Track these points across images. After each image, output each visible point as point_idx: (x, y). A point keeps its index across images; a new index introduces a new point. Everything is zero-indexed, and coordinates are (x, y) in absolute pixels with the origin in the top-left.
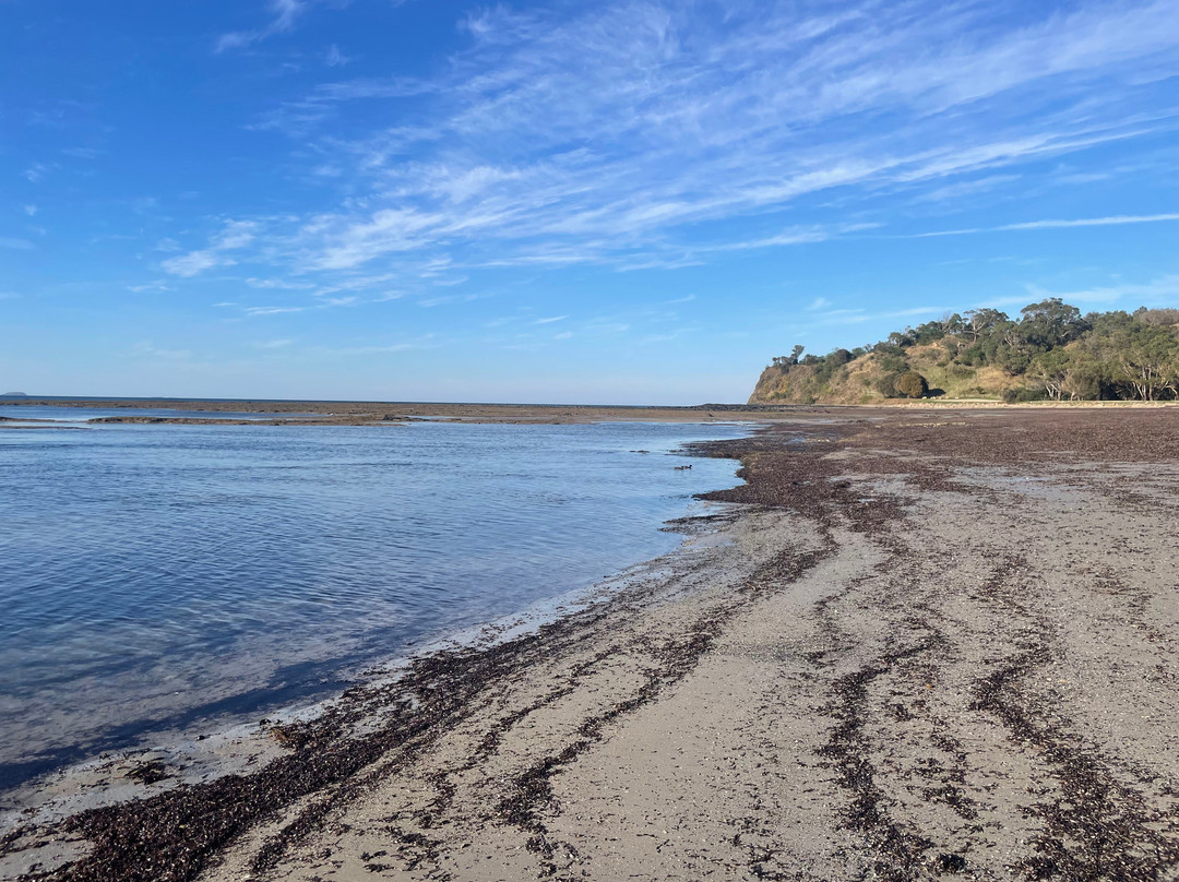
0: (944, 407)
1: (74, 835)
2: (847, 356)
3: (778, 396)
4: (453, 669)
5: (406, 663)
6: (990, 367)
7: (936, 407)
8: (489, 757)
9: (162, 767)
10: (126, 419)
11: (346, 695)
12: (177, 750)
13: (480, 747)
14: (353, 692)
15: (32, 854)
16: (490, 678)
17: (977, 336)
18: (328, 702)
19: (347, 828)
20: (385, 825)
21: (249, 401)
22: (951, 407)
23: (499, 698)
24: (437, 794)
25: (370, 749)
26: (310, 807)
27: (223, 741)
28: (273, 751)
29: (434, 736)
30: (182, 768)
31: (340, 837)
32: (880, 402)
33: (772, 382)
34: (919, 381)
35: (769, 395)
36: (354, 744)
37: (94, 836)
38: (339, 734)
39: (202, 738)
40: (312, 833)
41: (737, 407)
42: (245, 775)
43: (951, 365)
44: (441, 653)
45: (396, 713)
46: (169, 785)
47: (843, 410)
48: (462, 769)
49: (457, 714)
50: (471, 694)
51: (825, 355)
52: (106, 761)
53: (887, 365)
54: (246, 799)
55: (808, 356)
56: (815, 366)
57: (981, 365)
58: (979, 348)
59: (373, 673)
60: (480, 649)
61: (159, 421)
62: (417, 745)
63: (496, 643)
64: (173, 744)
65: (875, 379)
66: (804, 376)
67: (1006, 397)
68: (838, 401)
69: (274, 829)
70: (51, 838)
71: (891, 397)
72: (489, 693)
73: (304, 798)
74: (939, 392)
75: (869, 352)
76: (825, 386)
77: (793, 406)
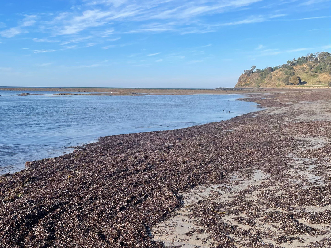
0: (306, 88)
2: (272, 70)
3: (246, 84)
6: (324, 73)
7: (304, 88)
17: (320, 62)
22: (309, 88)
32: (284, 87)
34: (298, 79)
35: (243, 84)
41: (231, 89)
43: (310, 72)
47: (270, 90)
51: (263, 69)
53: (286, 73)
56: (260, 73)
57: (321, 72)
58: (320, 66)
65: (282, 78)
66: (256, 77)
67: (329, 84)
68: (268, 86)
71: (287, 85)
74: (305, 83)
75: (280, 68)
76: (263, 81)
77: (252, 88)
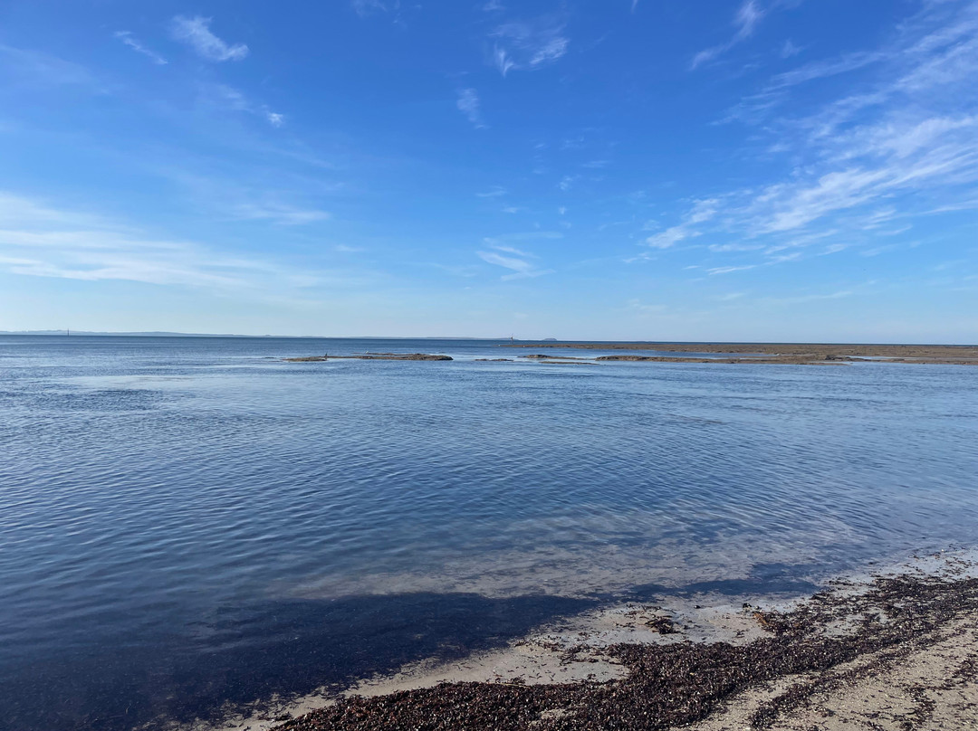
1: (614, 660)
4: (919, 594)
5: (870, 580)
8: (967, 683)
9: (671, 624)
10: (621, 357)
11: (815, 597)
12: (680, 613)
13: (957, 672)
14: (822, 597)
15: (588, 665)
16: (960, 609)
18: (799, 600)
19: (831, 713)
20: (867, 720)
21: (709, 344)
23: (973, 630)
24: (916, 705)
25: (846, 649)
26: (796, 685)
27: (715, 614)
28: (757, 632)
29: (907, 652)
30: (686, 628)
31: (826, 719)
36: (828, 642)
37: (629, 664)
38: (813, 630)
39: (698, 607)
40: (800, 708)
42: (735, 645)
44: (904, 577)
45: (866, 623)
46: (678, 639)
48: (940, 688)
49: (929, 636)
50: (941, 621)
52: (631, 610)
54: (739, 664)
59: (838, 583)
60: (945, 579)
61: (644, 359)
62: (891, 656)
63: (963, 576)
64: (676, 608)
69: (767, 696)
70: (599, 657)
72: (961, 623)
73: (789, 678)
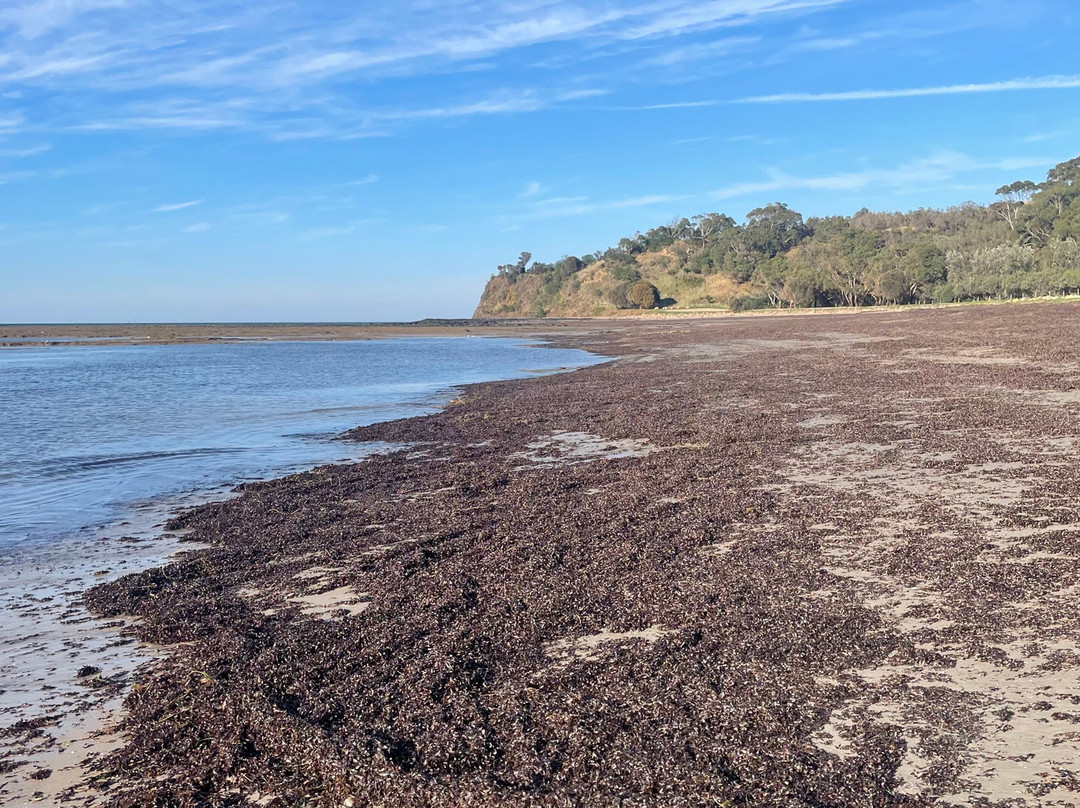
0: (675, 317)
2: (578, 265)
3: (506, 308)
6: (718, 275)
7: (668, 317)
17: (706, 242)
22: (682, 317)
32: (613, 313)
33: (499, 293)
34: (651, 290)
35: (496, 308)
43: (681, 272)
47: (581, 323)
51: (554, 263)
53: (618, 274)
55: (536, 264)
56: (545, 275)
57: (709, 272)
58: (708, 255)
65: (607, 289)
66: (533, 285)
67: (732, 306)
68: (570, 313)
71: (623, 308)
74: (670, 302)
75: (599, 260)
76: (555, 297)
77: (524, 320)
